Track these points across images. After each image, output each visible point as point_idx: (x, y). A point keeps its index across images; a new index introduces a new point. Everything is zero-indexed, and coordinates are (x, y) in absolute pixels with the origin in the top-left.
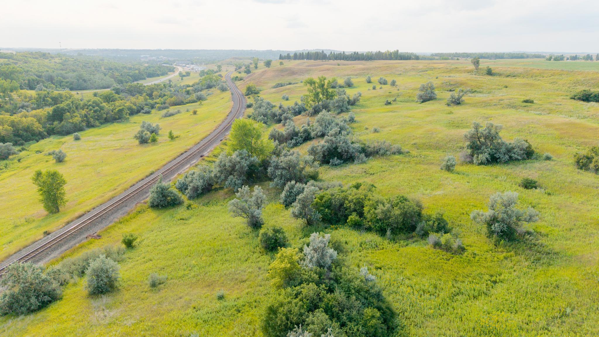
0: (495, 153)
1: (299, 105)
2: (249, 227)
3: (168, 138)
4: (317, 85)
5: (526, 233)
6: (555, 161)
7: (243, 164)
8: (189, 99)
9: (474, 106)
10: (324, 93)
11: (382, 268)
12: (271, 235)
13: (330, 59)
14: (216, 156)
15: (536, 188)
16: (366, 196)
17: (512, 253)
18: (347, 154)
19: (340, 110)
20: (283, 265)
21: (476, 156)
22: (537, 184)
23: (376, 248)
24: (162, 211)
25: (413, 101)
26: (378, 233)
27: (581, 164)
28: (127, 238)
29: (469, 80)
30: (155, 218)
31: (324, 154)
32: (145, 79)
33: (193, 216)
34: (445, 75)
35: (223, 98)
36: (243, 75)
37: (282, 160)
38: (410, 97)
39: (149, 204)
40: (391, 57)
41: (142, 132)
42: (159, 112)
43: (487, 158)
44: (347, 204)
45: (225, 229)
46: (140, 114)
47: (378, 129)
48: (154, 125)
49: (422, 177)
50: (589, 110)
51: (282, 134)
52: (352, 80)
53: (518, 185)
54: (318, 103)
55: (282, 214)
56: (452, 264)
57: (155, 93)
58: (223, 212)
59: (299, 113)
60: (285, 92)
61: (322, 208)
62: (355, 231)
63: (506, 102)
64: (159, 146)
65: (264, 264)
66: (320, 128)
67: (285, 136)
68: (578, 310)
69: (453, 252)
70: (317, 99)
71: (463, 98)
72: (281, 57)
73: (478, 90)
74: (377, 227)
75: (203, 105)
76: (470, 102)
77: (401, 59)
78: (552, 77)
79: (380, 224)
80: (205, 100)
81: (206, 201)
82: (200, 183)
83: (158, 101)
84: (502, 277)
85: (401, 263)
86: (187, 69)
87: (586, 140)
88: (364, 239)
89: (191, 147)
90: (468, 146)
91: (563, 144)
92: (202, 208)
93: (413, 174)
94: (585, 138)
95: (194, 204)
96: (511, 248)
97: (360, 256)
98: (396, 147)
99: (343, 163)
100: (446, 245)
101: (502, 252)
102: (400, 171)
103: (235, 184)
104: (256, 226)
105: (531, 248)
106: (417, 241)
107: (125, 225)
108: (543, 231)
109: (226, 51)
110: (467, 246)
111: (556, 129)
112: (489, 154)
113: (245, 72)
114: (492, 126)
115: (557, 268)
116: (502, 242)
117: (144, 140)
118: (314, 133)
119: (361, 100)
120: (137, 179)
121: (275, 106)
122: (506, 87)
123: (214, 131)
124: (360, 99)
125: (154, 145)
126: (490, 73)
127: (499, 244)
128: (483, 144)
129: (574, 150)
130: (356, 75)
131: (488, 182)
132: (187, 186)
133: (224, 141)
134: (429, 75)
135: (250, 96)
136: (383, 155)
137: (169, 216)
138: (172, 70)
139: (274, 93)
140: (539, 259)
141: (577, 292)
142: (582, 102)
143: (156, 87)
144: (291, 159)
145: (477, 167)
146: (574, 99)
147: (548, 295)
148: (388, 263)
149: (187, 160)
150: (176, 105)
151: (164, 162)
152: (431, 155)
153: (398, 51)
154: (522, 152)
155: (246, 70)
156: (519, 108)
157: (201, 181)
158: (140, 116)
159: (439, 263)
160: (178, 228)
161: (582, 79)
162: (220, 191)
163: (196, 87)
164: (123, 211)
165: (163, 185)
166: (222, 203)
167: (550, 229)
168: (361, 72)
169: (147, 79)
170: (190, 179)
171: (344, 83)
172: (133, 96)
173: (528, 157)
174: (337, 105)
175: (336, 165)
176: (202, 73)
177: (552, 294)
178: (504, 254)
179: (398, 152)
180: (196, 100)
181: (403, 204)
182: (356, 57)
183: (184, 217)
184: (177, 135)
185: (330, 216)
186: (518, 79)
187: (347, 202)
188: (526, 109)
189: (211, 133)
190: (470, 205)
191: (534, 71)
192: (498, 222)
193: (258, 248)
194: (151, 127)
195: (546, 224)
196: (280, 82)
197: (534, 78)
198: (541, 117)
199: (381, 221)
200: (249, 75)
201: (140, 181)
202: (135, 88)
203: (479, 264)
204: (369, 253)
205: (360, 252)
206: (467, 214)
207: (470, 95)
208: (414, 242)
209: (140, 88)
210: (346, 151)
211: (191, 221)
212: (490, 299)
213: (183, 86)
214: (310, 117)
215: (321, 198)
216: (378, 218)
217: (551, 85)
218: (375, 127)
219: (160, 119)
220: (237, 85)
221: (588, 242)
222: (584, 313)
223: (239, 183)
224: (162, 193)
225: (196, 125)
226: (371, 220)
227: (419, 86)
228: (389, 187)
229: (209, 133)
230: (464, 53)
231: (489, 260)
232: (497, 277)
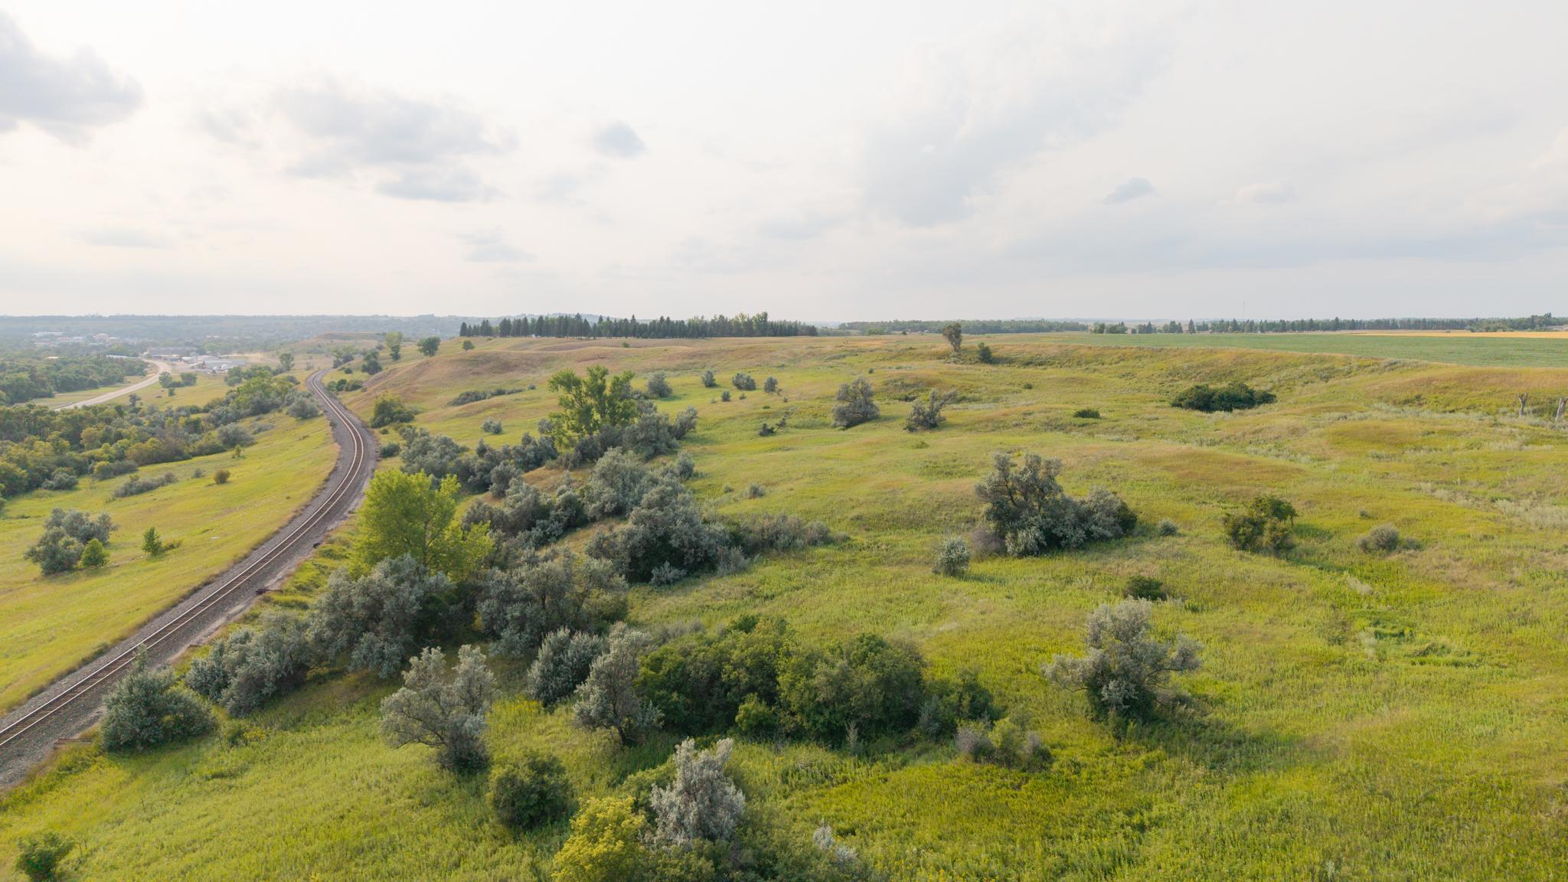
0: (1054, 527)
1: (535, 443)
2: (446, 772)
3: (142, 552)
4: (584, 389)
5: (1175, 700)
6: (1185, 536)
7: (406, 595)
8: (202, 442)
9: (971, 430)
10: (604, 408)
11: (857, 831)
12: (527, 780)
13: (600, 335)
14: (304, 589)
15: (1164, 598)
16: (777, 645)
17: (1159, 752)
18: (696, 553)
19: (651, 451)
20: (601, 848)
21: (1009, 535)
22: (1162, 589)
23: (827, 782)
24: (148, 759)
25: (825, 425)
26: (822, 742)
27: (1242, 538)
28: (38, 849)
29: (945, 373)
30: (127, 783)
31: (633, 557)
32: (50, 395)
33: (253, 762)
34: (887, 364)
35: (304, 438)
36: (359, 376)
37: (524, 574)
38: (815, 416)
39: (102, 741)
40: (751, 329)
41: (56, 537)
42: (105, 483)
43: (1037, 539)
44: (728, 673)
45: (369, 787)
46: (41, 491)
47: (761, 488)
48: (94, 518)
49: (895, 595)
50: (1218, 427)
51: (502, 513)
52: (666, 380)
53: (1121, 594)
54: (591, 434)
55: (541, 726)
56: (1029, 797)
57: (88, 431)
58: (352, 741)
59: (538, 463)
60: (489, 413)
61: (663, 692)
62: (762, 745)
63: (1041, 417)
64: (113, 575)
65: (513, 868)
66: (609, 493)
67: (511, 519)
68: (1349, 864)
69: (1024, 765)
70: (587, 424)
71: (943, 413)
72: (465, 330)
73: (969, 396)
74: (819, 726)
75: (244, 457)
76: (959, 421)
77: (775, 335)
78: (1122, 363)
79: (827, 714)
80: (248, 446)
81: (292, 715)
82: (269, 664)
83: (98, 452)
84: (1155, 813)
85: (902, 812)
86: (183, 367)
87: (1235, 488)
88: (791, 762)
89: (224, 568)
90: (988, 513)
91: (1191, 499)
92: (278, 737)
93: (870, 589)
94: (1232, 483)
95: (254, 730)
96: (1154, 741)
97: (790, 809)
98: (815, 526)
99: (688, 575)
100: (1004, 749)
101: (1137, 752)
102: (837, 584)
103: (382, 656)
104: (466, 766)
105: (1195, 734)
106: (926, 750)
107: (21, 814)
108: (1211, 691)
109: (303, 318)
110: (1053, 747)
111: (1167, 468)
112: (1041, 528)
113: (365, 369)
114: (1038, 462)
115: (1270, 774)
116: (1131, 726)
117: (60, 563)
118: (594, 505)
119: (698, 428)
120: (52, 673)
121: (464, 449)
122: (1029, 387)
123: (290, 522)
124: (695, 423)
125: (96, 573)
126: (986, 357)
127: (1125, 733)
128: (1021, 506)
129: (1217, 510)
130: (675, 370)
131: (1054, 592)
132: (225, 676)
133: (325, 546)
134: (852, 365)
135: (386, 427)
136: (786, 548)
137: (173, 771)
138: (139, 371)
139: (457, 416)
140: (1222, 759)
141: (1333, 821)
142: (1198, 413)
143: (92, 415)
144: (549, 570)
145: (1018, 562)
146: (1180, 406)
147: (1273, 839)
148: (869, 814)
149: (217, 606)
150: (157, 462)
151: (140, 617)
152: (904, 543)
153: (766, 315)
154: (1112, 520)
155: (366, 363)
156: (1071, 430)
157: (274, 656)
158: (39, 497)
159: (996, 797)
160: (209, 803)
161: (1185, 366)
162: (333, 683)
163: (217, 410)
164: (11, 771)
165: (150, 678)
166: (344, 716)
167: (1223, 687)
168: (686, 361)
169: (58, 395)
170: (234, 655)
171: (647, 389)
172: (16, 440)
173: (1124, 531)
174: (641, 436)
175: (668, 582)
176: (235, 375)
177: (1283, 836)
178: (1143, 757)
179: (822, 539)
180: (221, 445)
181: (879, 655)
182: (665, 329)
183: (224, 769)
184: (170, 542)
185: (686, 713)
186: (1050, 370)
187: (728, 667)
188: (1086, 430)
189: (282, 528)
190: (1029, 650)
191: (1082, 351)
192: (1114, 677)
193: (486, 826)
194: (82, 522)
195: (1209, 675)
196: (472, 389)
197: (1084, 367)
198: (1125, 445)
199: (827, 707)
200: (379, 374)
201: (61, 677)
202: (19, 418)
203: (1093, 787)
204: (810, 797)
205: (786, 797)
206: (1028, 670)
207: (955, 406)
208: (919, 755)
209: (39, 417)
210: (692, 545)
211: (248, 778)
212: (1143, 870)
213: (179, 410)
214: (571, 470)
215: (657, 664)
216: (820, 699)
217: (1123, 380)
218: (754, 484)
219: (108, 502)
220: (344, 402)
221: (1313, 707)
222: (1366, 870)
223: (393, 653)
224: (147, 704)
225: (229, 510)
226: (802, 709)
227: (835, 390)
228: (820, 624)
229: (276, 529)
230: (914, 322)
231: (1113, 773)
232: (1142, 814)
